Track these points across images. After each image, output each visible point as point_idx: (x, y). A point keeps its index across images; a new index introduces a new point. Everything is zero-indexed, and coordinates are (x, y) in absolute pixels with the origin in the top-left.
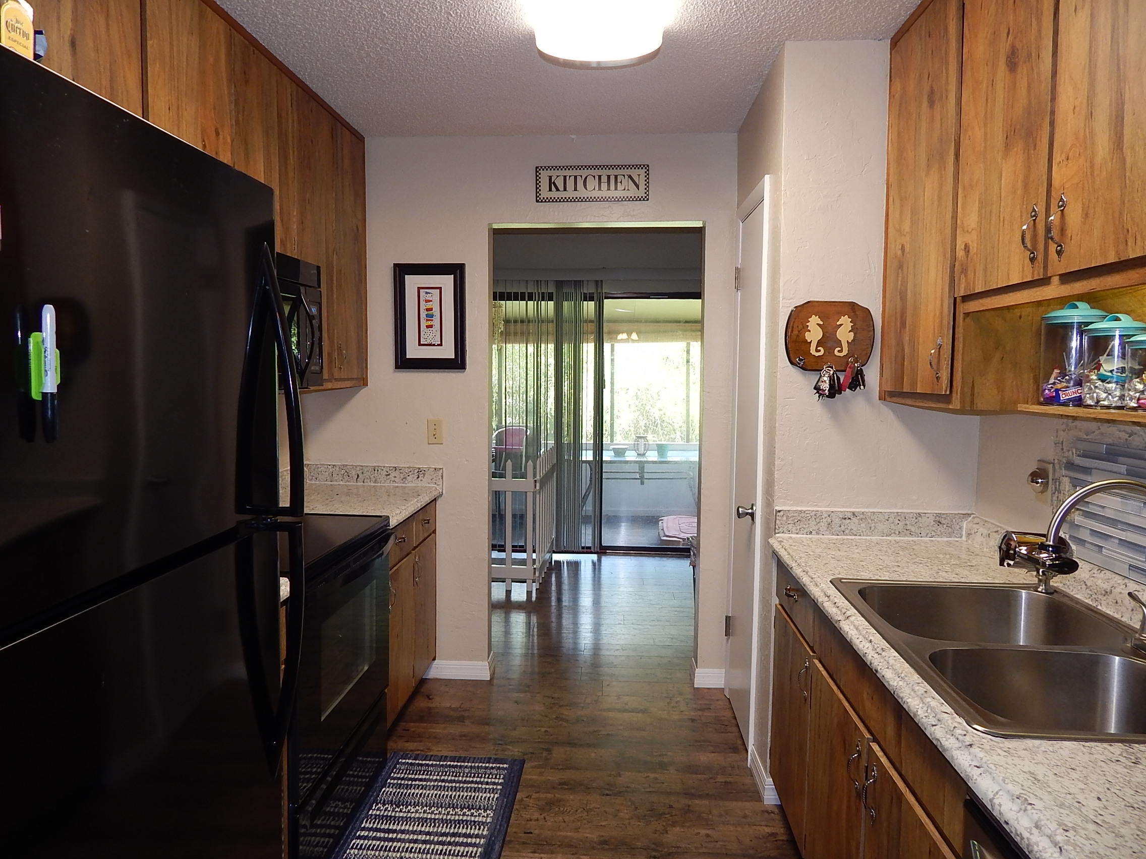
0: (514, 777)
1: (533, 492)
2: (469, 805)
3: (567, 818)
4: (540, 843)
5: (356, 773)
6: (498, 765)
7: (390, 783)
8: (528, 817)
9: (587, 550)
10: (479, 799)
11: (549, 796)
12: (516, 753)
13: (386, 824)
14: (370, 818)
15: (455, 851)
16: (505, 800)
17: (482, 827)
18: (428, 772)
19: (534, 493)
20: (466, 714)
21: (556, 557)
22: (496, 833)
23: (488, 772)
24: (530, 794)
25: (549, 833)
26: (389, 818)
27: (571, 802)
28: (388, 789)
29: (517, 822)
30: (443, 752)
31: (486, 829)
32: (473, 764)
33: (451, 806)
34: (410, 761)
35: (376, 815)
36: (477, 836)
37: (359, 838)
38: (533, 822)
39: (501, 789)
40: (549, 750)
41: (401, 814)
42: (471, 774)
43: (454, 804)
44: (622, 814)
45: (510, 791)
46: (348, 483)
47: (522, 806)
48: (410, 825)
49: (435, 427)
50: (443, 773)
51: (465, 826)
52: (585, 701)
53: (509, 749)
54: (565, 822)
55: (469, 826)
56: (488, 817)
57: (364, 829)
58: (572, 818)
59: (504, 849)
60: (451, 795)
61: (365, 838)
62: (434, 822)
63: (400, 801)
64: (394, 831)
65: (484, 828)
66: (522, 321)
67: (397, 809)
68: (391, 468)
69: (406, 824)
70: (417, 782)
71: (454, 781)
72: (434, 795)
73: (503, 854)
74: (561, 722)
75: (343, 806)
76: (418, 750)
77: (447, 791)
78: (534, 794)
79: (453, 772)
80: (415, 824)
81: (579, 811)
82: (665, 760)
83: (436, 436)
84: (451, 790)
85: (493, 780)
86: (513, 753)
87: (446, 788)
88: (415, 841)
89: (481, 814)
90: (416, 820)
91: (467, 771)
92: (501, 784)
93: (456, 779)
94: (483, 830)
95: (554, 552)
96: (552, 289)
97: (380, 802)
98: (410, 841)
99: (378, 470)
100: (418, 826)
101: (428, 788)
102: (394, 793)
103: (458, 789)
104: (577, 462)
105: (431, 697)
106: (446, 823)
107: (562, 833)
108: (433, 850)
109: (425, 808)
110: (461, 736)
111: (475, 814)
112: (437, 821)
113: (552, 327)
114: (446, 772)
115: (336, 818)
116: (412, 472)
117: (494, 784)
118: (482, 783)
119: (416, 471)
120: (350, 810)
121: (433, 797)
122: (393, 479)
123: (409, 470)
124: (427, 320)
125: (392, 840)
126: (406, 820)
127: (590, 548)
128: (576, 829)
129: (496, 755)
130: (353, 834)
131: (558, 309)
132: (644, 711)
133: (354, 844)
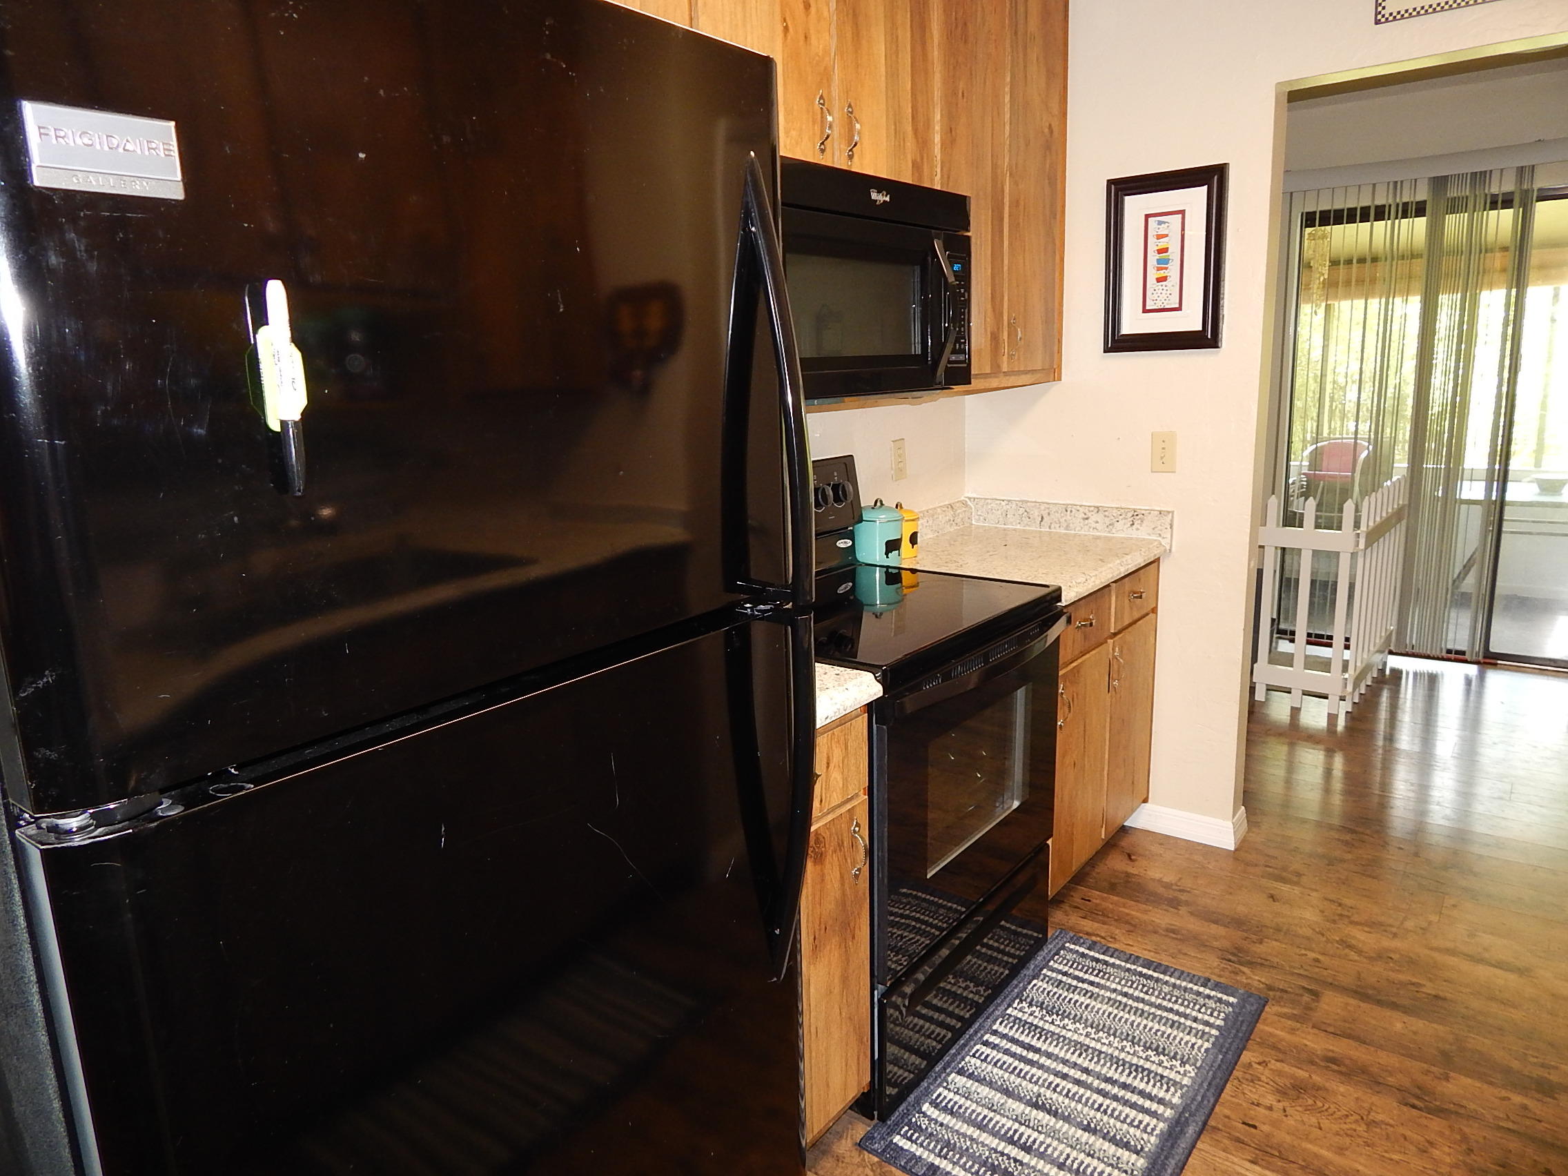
0: (1243, 1022)
1: (1352, 554)
2: (1158, 1046)
3: (1325, 1123)
4: (1269, 1150)
5: (1002, 947)
6: (1220, 995)
7: (1045, 976)
8: (1254, 1097)
9: (1457, 656)
10: (1177, 1041)
11: (1302, 1074)
12: (1256, 984)
13: (1028, 1035)
14: (1008, 1019)
15: (1121, 1112)
16: (1221, 1057)
17: (1172, 1089)
18: (1105, 973)
19: (1354, 555)
20: (1183, 897)
21: (1394, 662)
22: (1193, 1107)
23: (1201, 1001)
24: (1267, 1060)
25: (1288, 1139)
26: (1033, 1028)
27: (1340, 1097)
28: (1040, 984)
29: (1234, 1099)
30: (1134, 949)
31: (1178, 1094)
32: (1178, 982)
33: (1130, 1038)
34: (1081, 950)
35: (1016, 1018)
36: (1161, 1101)
37: (986, 1044)
38: (1261, 1110)
39: (1216, 1036)
40: (1316, 994)
41: (1052, 1028)
42: (1172, 996)
43: (1134, 1037)
44: (1437, 1152)
45: (1231, 1044)
46: (1028, 528)
47: (1248, 1076)
48: (1061, 1049)
49: (1164, 445)
50: (1127, 982)
51: (1146, 1079)
52: (1402, 923)
53: (1244, 973)
54: (1320, 1129)
55: (1152, 1081)
56: (1186, 1076)
57: (995, 1033)
58: (1335, 1127)
59: (1202, 1136)
60: (1134, 1021)
61: (995, 1047)
62: (1098, 1056)
63: (1054, 1007)
64: (1037, 1051)
65: (1176, 1091)
66: (1362, 261)
67: (1047, 1018)
68: (1092, 509)
69: (1056, 1046)
70: (1085, 986)
71: (1143, 1001)
72: (1107, 1014)
73: (1199, 1145)
74: (1347, 951)
75: (974, 990)
76: (1097, 935)
77: (1129, 1012)
78: (1273, 1061)
79: (1144, 986)
80: (1069, 1049)
81: (1352, 1118)
82: (1554, 1077)
83: (1164, 460)
84: (1135, 1014)
85: (1206, 1018)
86: (1249, 981)
87: (1128, 1008)
88: (1065, 1077)
89: (1176, 1067)
90: (1073, 1043)
91: (1166, 991)
92: (1218, 1028)
93: (1147, 997)
94: (1173, 1095)
95: (1391, 653)
96: (1422, 195)
97: (1025, 1000)
98: (1057, 1074)
99: (1071, 511)
100: (1073, 1053)
101: (1100, 999)
102: (1049, 992)
103: (1146, 1015)
104: (1450, 502)
105: (1133, 857)
106: (1117, 1063)
107: (1309, 1146)
108: (1088, 1099)
109: (1089, 1029)
110: (1167, 930)
111: (1165, 1064)
112: (1103, 1056)
113: (1419, 266)
114: (1133, 983)
115: (963, 1005)
116: (1123, 516)
117: (1207, 1024)
118: (1186, 1016)
119: (1130, 515)
120: (983, 999)
121: (1105, 1016)
122: (1094, 525)
123: (1119, 513)
124: (1159, 269)
125: (1031, 1063)
126: (1058, 1039)
127: (1463, 653)
128: (1342, 1149)
129: (1220, 976)
130: (979, 1035)
131: (1435, 231)
132: (1522, 971)
133: (978, 1050)
